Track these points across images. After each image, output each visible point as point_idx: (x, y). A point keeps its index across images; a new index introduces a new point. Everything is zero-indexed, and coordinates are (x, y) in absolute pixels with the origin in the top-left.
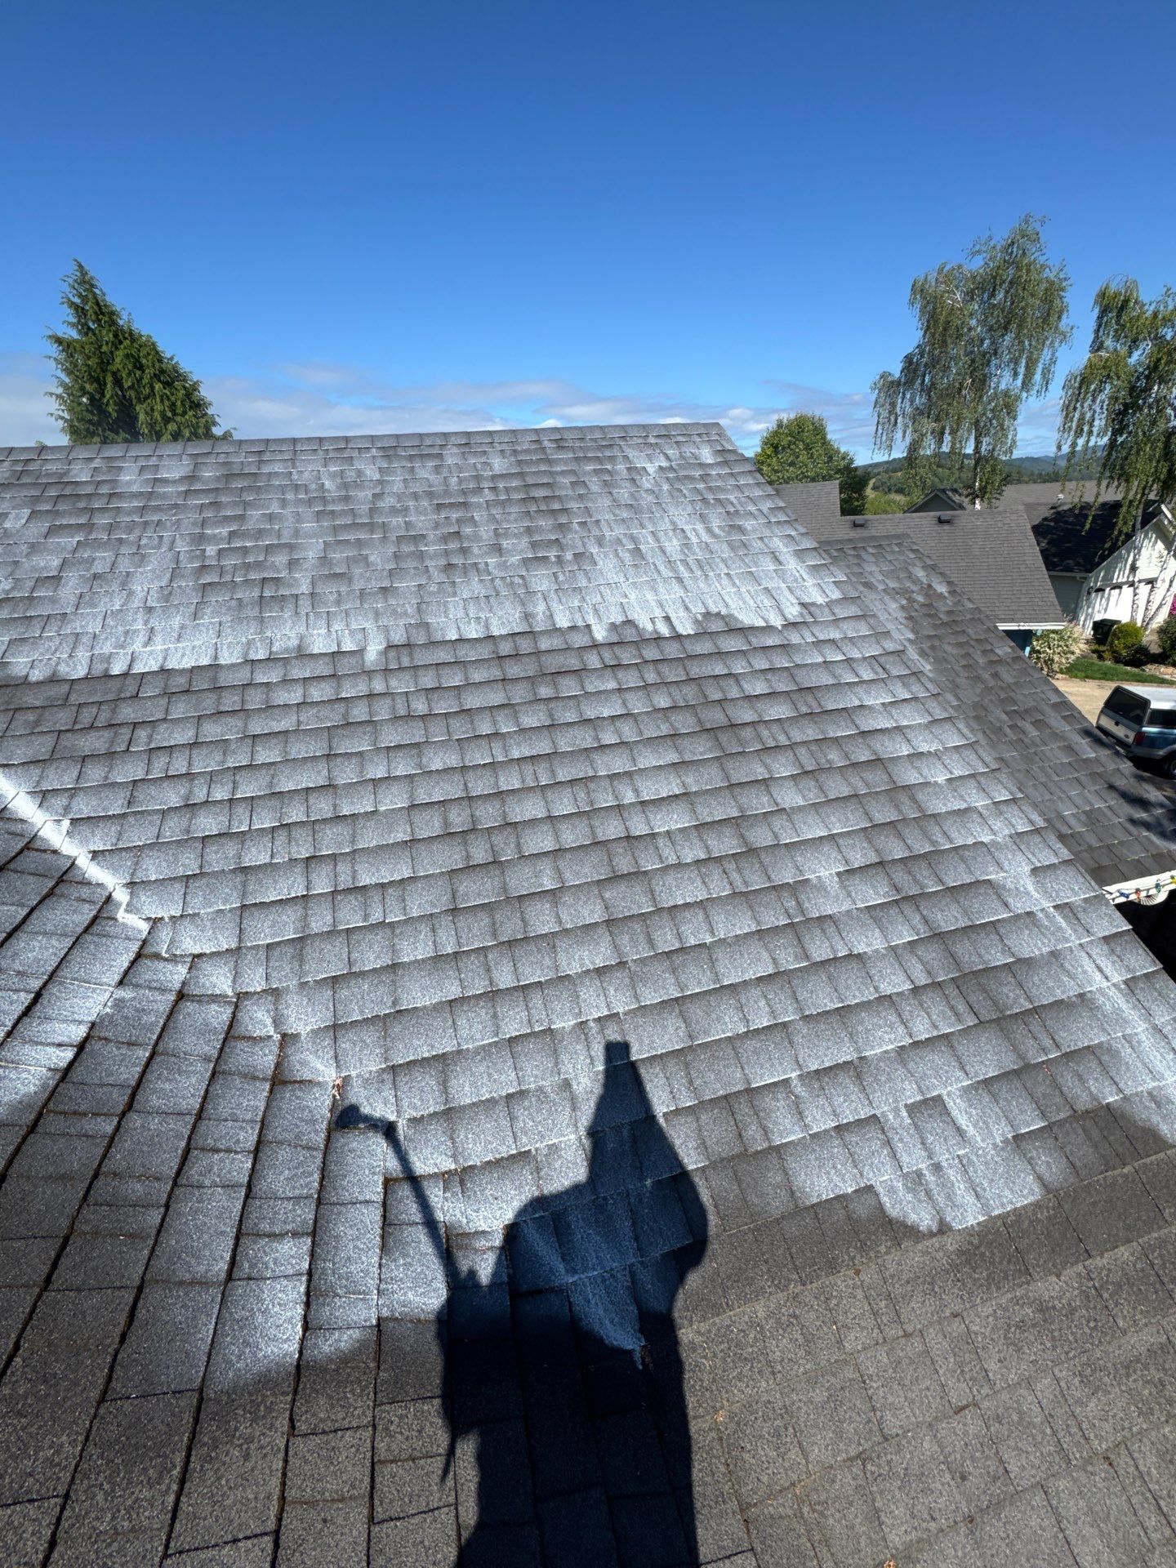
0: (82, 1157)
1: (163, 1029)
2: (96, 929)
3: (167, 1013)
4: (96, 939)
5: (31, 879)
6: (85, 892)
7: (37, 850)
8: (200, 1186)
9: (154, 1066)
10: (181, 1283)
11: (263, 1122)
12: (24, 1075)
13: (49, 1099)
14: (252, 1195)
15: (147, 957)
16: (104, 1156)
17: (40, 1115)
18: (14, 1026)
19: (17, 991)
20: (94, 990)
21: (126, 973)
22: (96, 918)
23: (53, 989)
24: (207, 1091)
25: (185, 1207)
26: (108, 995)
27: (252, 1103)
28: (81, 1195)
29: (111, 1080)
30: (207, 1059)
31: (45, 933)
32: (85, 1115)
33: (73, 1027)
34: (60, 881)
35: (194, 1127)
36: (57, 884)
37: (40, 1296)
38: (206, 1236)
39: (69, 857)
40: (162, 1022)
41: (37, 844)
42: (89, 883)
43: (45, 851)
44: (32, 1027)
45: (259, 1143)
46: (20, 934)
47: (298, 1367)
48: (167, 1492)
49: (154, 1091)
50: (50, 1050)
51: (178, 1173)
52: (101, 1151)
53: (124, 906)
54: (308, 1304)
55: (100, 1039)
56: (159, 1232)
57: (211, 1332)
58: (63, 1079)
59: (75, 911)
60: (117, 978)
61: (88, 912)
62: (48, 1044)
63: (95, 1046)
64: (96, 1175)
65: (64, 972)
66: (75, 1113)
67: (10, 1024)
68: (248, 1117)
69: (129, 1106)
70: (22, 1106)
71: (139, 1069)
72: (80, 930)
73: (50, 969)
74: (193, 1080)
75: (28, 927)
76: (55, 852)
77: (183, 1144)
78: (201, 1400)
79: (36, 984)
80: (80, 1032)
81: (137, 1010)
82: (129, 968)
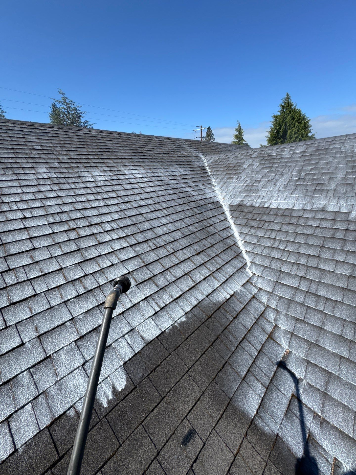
0: (225, 322)
1: (248, 303)
2: (242, 270)
3: (250, 299)
4: (241, 272)
5: (233, 252)
6: (242, 260)
7: (236, 246)
8: (244, 349)
9: (243, 311)
10: (234, 369)
11: (263, 345)
12: (220, 296)
13: (223, 304)
14: (255, 362)
15: (249, 282)
16: (228, 325)
17: (220, 307)
18: (222, 284)
19: (224, 276)
20: (237, 284)
21: (244, 284)
22: (242, 267)
23: (230, 280)
24: (252, 326)
25: (240, 352)
26: (239, 287)
27: (262, 338)
28: (222, 330)
29: (234, 308)
30: (255, 318)
31: (232, 266)
32: (228, 313)
33: (231, 291)
34: (238, 255)
35: (247, 333)
36: (237, 255)
37: (210, 346)
38: (242, 363)
39: (241, 250)
40: (248, 301)
41: (236, 244)
42: (243, 258)
43: (237, 247)
44: (224, 286)
45: (260, 350)
46: (228, 264)
47: (252, 421)
48: (218, 415)
49: (242, 317)
50: (226, 293)
51: (241, 342)
52: (228, 323)
53: (248, 267)
54: (260, 407)
55: (235, 297)
56: (233, 352)
57: (236, 388)
58: (226, 301)
59: (239, 263)
60: (242, 284)
61: (241, 265)
62: (226, 292)
63: (233, 297)
64: (226, 328)
65: (233, 277)
66: (226, 311)
67: (221, 283)
68: (260, 341)
69: (236, 317)
70: (218, 302)
71: (240, 309)
72: (239, 268)
73: (231, 275)
74: (250, 321)
75: (230, 263)
76: (239, 248)
77: (244, 335)
78: (230, 402)
79: (228, 277)
80: (232, 293)
81: (244, 295)
82: (245, 283)
